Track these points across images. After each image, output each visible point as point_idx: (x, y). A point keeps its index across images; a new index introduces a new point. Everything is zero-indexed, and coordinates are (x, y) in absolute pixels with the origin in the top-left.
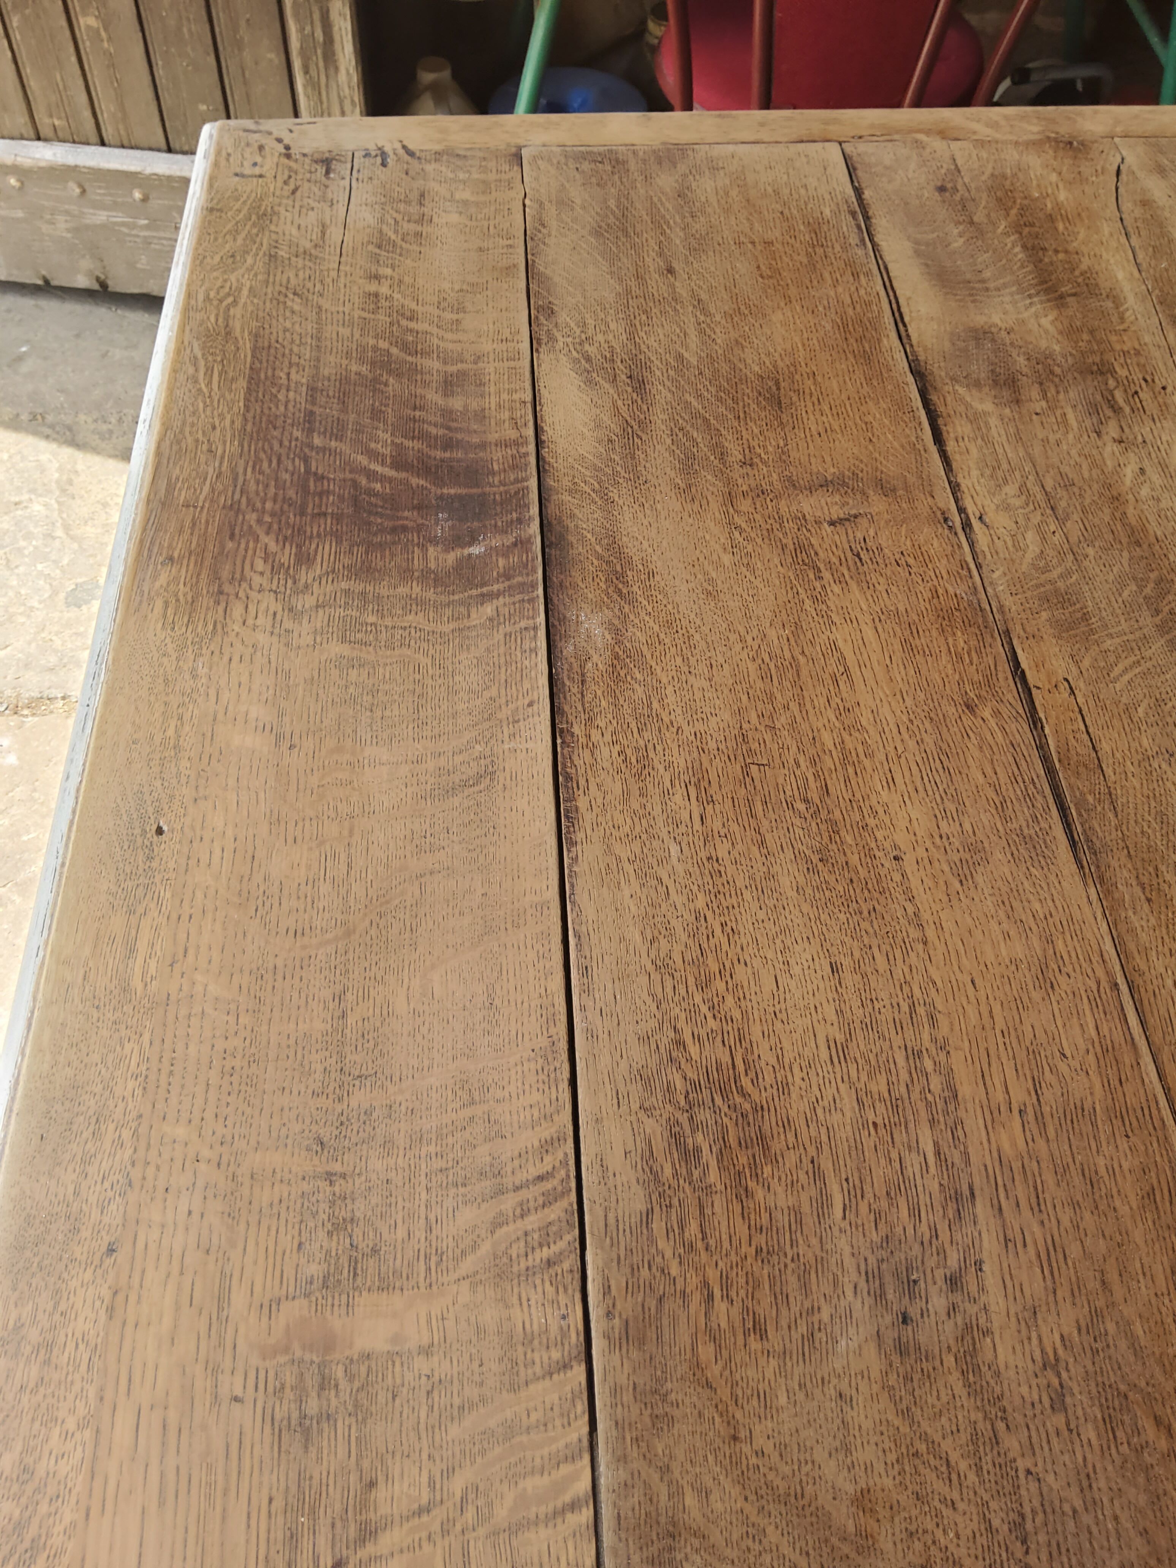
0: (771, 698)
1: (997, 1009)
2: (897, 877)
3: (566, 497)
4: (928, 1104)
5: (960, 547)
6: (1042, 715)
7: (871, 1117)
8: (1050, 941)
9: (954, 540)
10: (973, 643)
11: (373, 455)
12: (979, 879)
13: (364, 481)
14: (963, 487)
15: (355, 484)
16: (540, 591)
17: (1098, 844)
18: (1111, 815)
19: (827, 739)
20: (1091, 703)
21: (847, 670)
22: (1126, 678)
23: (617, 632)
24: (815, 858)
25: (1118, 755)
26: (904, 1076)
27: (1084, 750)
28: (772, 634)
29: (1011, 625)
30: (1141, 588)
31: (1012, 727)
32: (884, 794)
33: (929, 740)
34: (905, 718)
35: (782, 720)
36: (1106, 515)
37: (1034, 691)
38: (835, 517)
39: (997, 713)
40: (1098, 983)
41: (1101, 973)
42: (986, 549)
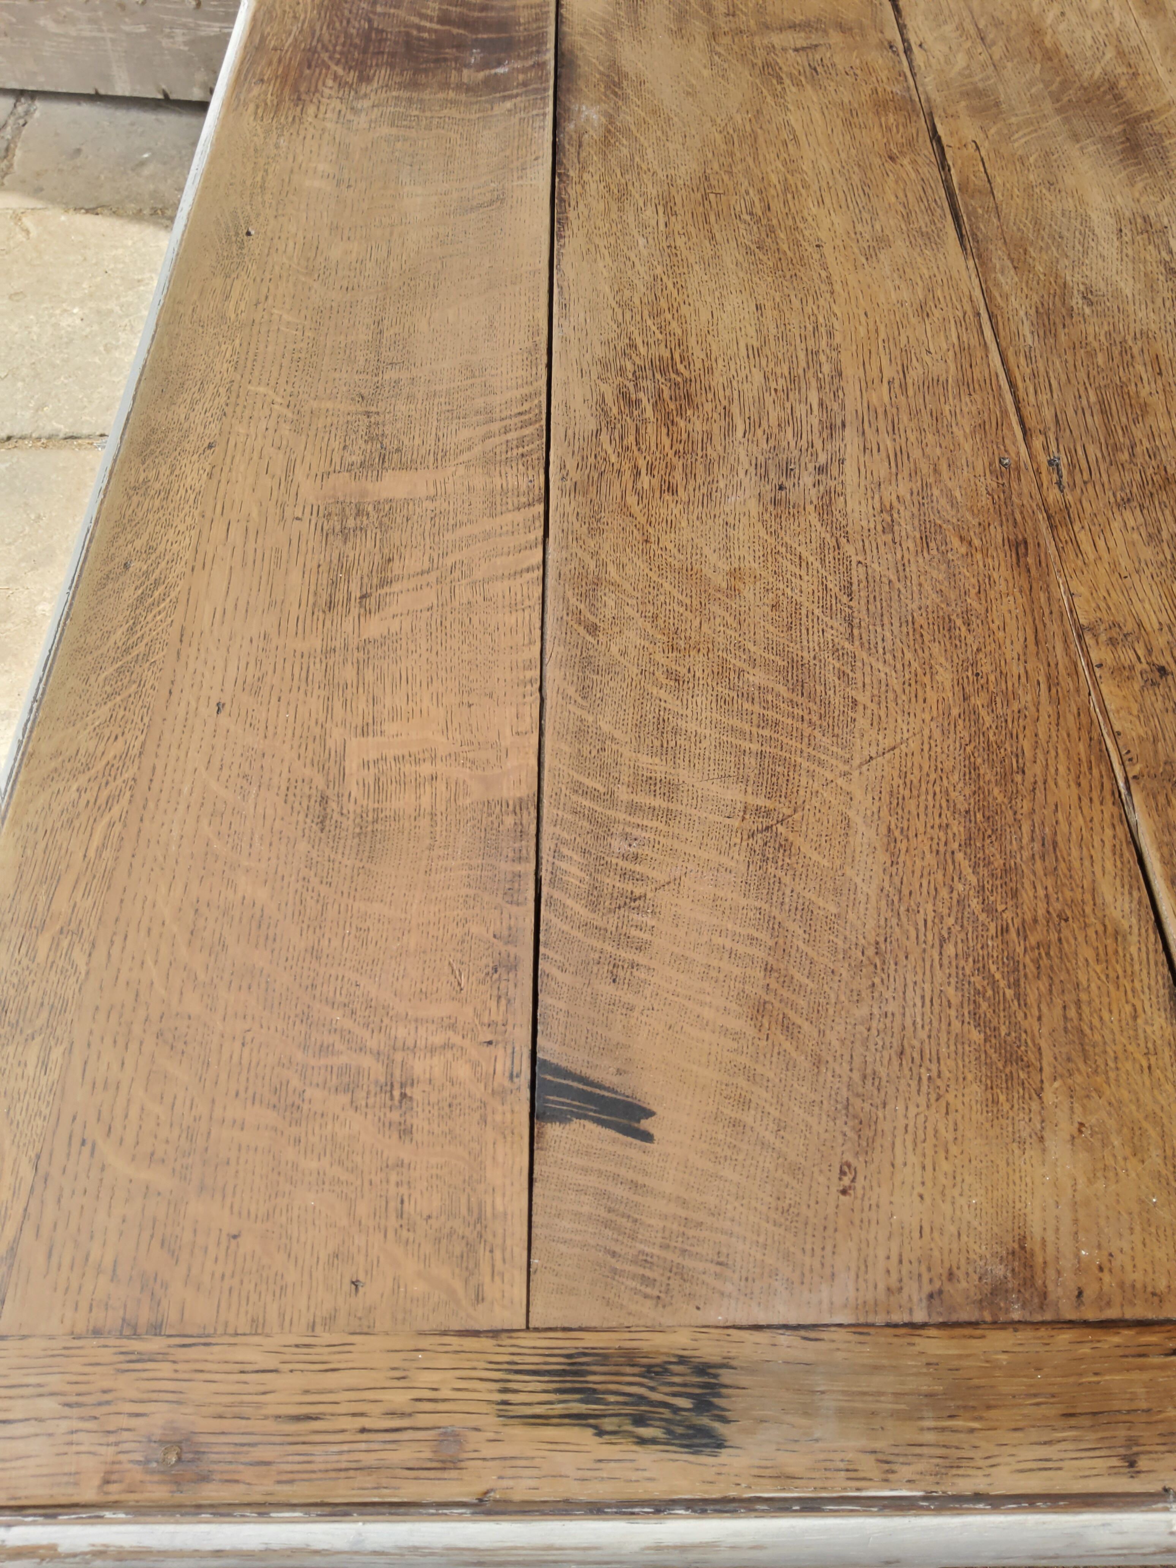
0: (732, 154)
1: (882, 328)
2: (817, 256)
3: (578, 38)
4: (818, 379)
5: (900, 62)
6: (950, 163)
7: (773, 385)
8: (931, 290)
9: (896, 58)
10: (902, 120)
11: (422, 16)
12: (881, 257)
13: (415, 33)
14: (909, 26)
15: (408, 34)
16: (551, 92)
17: (980, 237)
18: (995, 220)
19: (774, 178)
20: (992, 155)
21: (795, 138)
22: (1023, 140)
23: (611, 119)
24: (753, 247)
25: (1008, 186)
26: (803, 364)
27: (979, 181)
28: (738, 118)
29: (934, 110)
30: (1047, 87)
31: (925, 170)
32: (814, 210)
33: (856, 179)
34: (838, 165)
35: (739, 168)
36: (1027, 42)
37: (946, 149)
38: (798, 46)
39: (914, 162)
40: (965, 313)
41: (968, 307)
42: (922, 65)
